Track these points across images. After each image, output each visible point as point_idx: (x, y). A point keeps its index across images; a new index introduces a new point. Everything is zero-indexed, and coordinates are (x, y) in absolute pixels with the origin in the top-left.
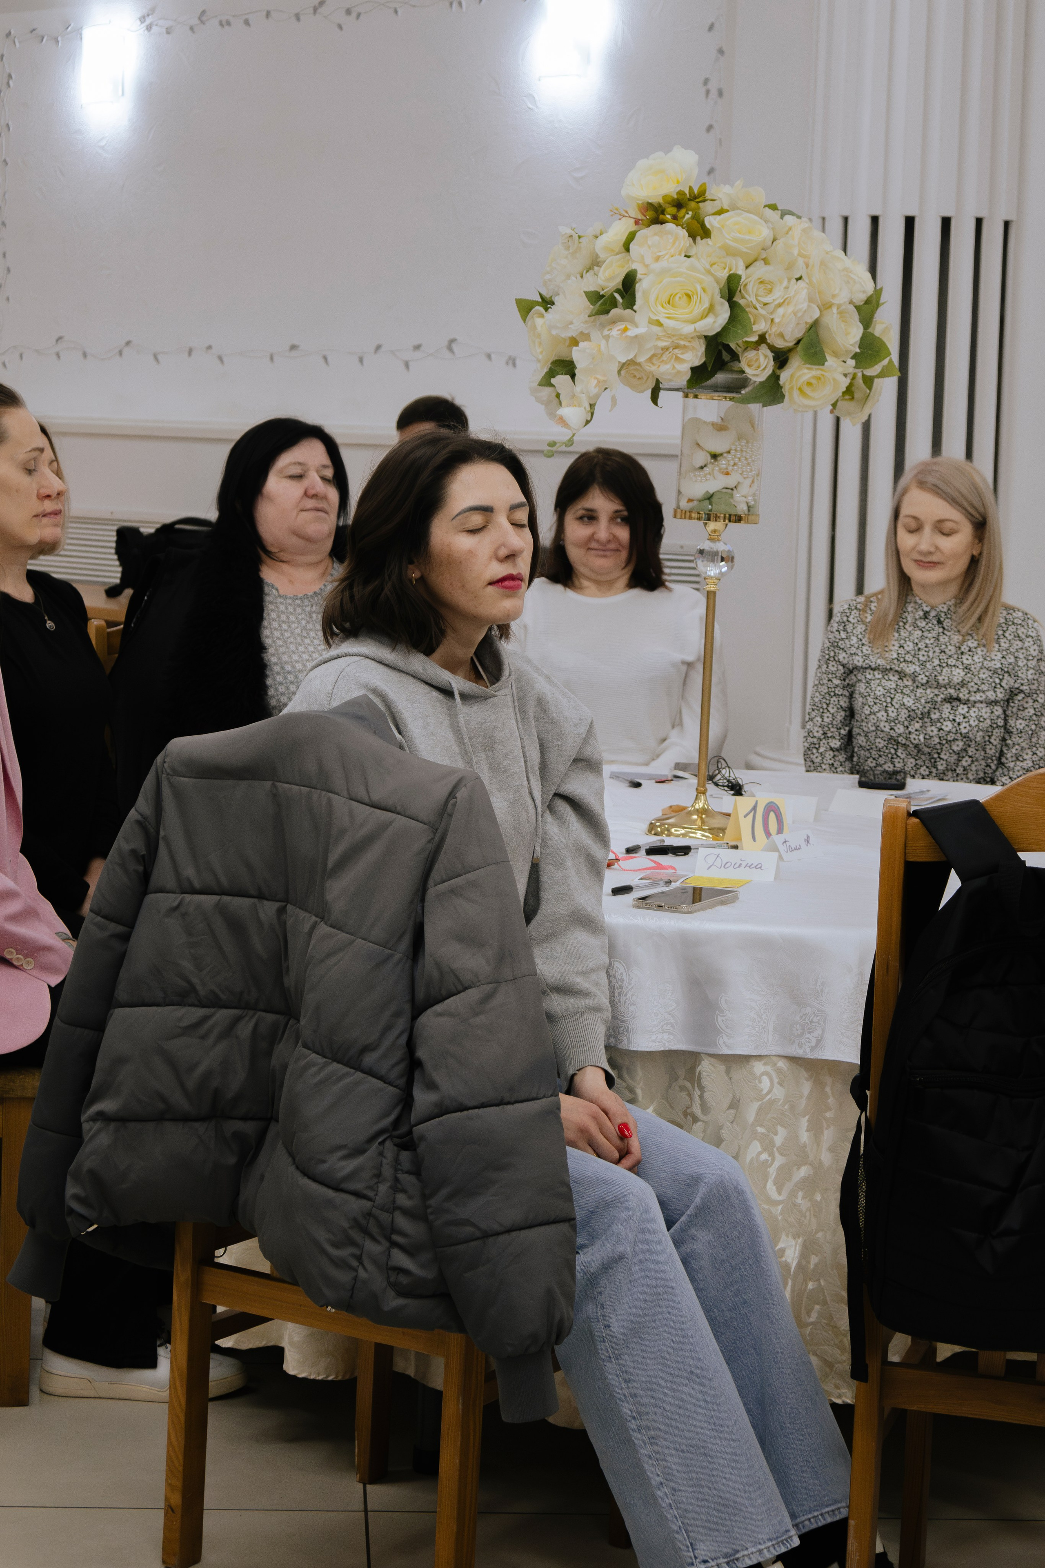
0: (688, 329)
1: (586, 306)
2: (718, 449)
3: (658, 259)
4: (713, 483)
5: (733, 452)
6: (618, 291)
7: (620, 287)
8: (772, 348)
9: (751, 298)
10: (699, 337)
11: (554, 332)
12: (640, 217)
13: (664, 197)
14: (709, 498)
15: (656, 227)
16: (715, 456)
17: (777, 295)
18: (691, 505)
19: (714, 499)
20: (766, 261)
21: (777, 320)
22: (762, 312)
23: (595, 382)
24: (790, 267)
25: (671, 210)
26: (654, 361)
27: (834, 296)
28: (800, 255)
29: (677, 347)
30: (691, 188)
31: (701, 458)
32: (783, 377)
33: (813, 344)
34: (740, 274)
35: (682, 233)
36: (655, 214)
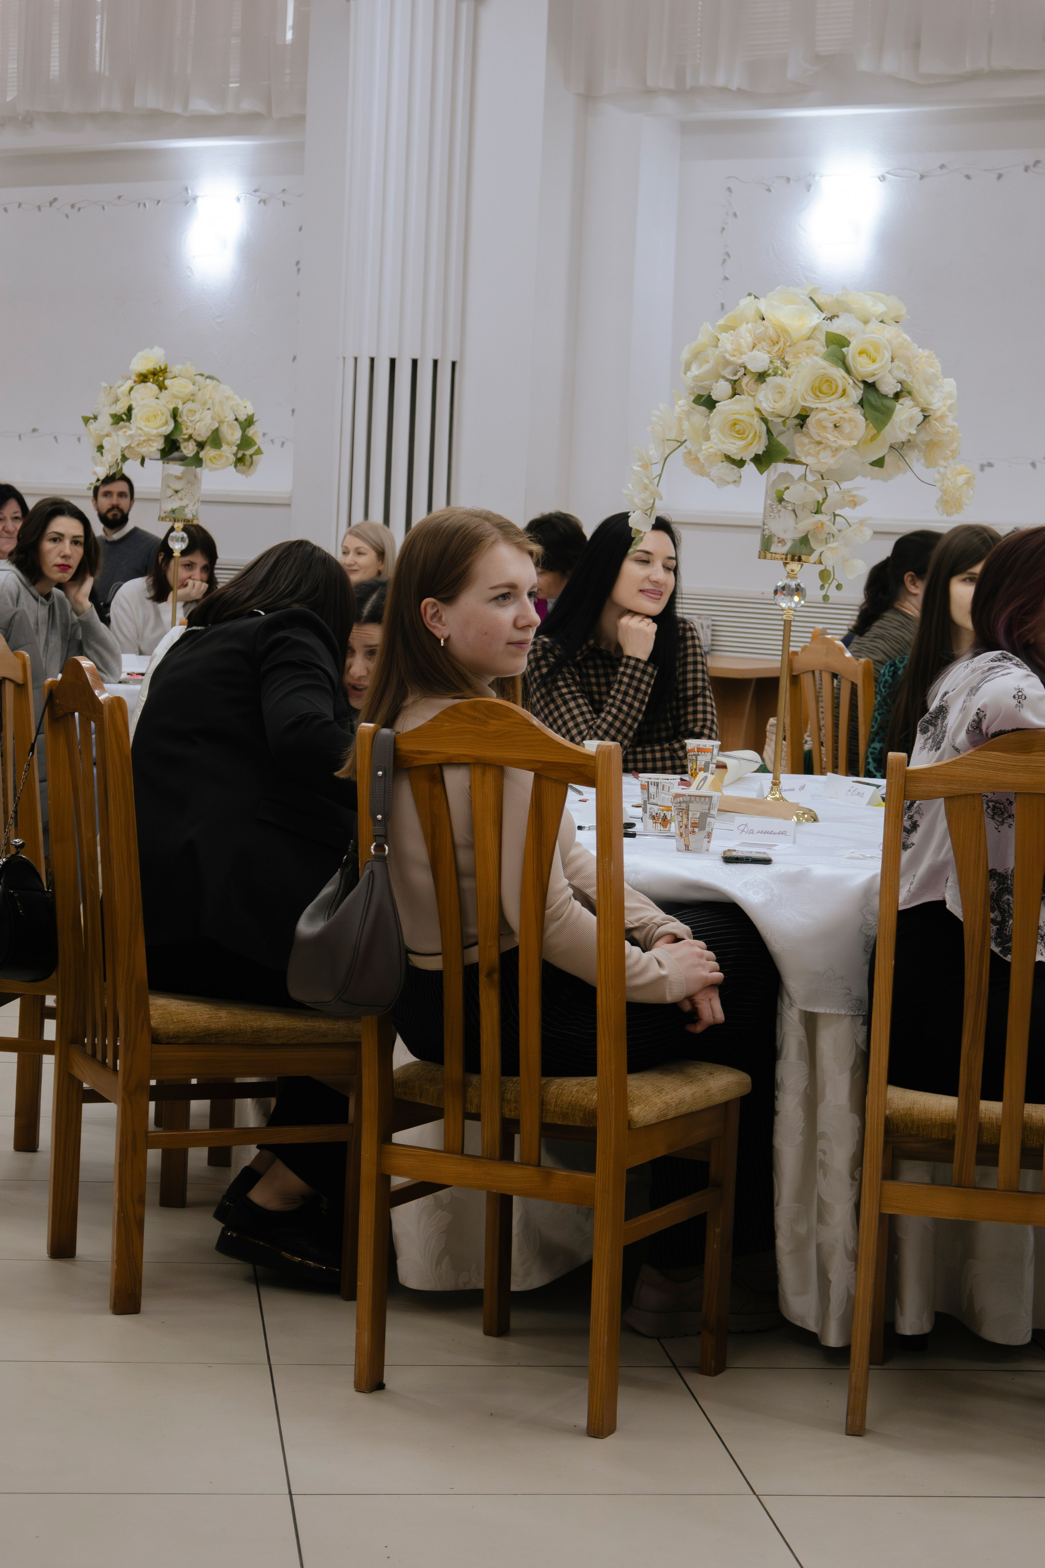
0: (154, 432)
1: (110, 420)
2: (178, 488)
3: (143, 399)
4: (175, 504)
5: (184, 489)
6: (125, 414)
7: (126, 412)
8: (196, 441)
9: (185, 418)
10: (161, 436)
11: (97, 432)
12: (137, 379)
13: (148, 370)
14: (173, 511)
15: (143, 384)
16: (177, 492)
17: (197, 417)
18: (165, 514)
19: (175, 512)
20: (193, 401)
21: (197, 428)
22: (190, 424)
23: (110, 456)
24: (205, 403)
25: (150, 376)
26: (140, 446)
27: (225, 417)
28: (210, 398)
29: (150, 440)
30: (160, 367)
31: (170, 492)
32: (202, 455)
33: (215, 439)
34: (180, 407)
35: (155, 387)
36: (143, 378)
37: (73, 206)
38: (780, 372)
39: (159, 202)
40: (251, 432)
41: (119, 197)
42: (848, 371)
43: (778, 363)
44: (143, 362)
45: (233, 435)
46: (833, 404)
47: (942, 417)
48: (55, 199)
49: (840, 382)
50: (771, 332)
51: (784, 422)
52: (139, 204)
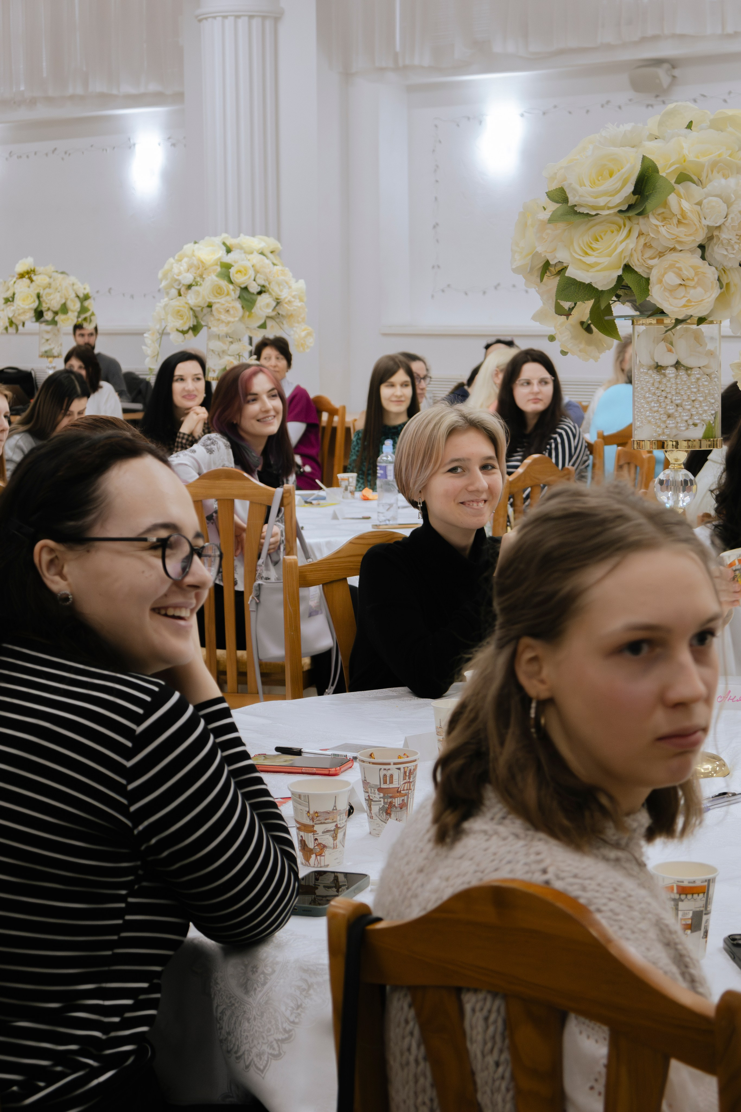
0: (27, 307)
2: (48, 338)
3: (21, 288)
4: (46, 348)
6: (11, 297)
8: (52, 311)
9: (44, 298)
10: (32, 309)
12: (18, 276)
13: (24, 271)
14: (46, 352)
15: (21, 279)
16: (47, 340)
17: (52, 297)
18: (42, 354)
20: (50, 288)
21: (52, 303)
22: (48, 301)
24: (56, 289)
25: (25, 274)
27: (69, 296)
28: (60, 285)
29: (26, 311)
30: (32, 268)
31: (44, 341)
32: (57, 318)
33: (64, 309)
34: (41, 292)
35: (28, 281)
36: (22, 276)
37: (66, 153)
38: (199, 284)
39: (114, 148)
40: (86, 303)
41: (92, 146)
42: (231, 282)
43: (198, 279)
44: (21, 267)
45: (75, 306)
46: (223, 300)
47: (290, 302)
48: (55, 149)
49: (225, 288)
50: (195, 262)
51: (202, 310)
52: (103, 150)
